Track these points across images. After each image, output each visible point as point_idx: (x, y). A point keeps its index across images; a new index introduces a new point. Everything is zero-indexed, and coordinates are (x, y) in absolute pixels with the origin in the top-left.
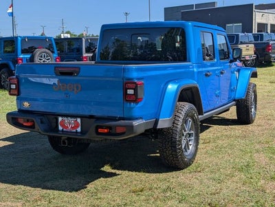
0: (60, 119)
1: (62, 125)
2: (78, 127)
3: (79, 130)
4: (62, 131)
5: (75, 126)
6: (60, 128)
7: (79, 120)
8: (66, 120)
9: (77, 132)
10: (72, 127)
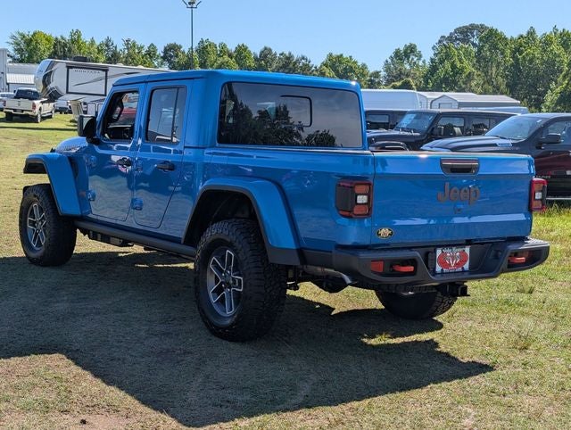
0: (439, 252)
1: (440, 263)
2: (465, 261)
4: (442, 272)
5: (460, 261)
6: (438, 268)
7: (467, 250)
8: (448, 252)
9: (463, 271)
10: (456, 264)
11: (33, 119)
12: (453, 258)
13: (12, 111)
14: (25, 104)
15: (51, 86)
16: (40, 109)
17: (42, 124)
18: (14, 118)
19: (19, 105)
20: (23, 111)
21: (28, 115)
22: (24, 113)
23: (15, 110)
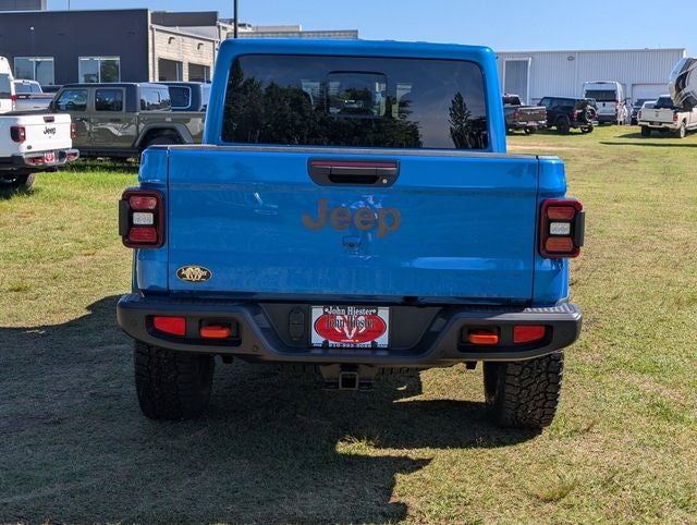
0: (317, 313)
1: (321, 331)
2: (380, 332)
3: (383, 340)
4: (325, 346)
5: (367, 331)
6: (317, 339)
7: (384, 314)
8: (339, 315)
9: (375, 348)
10: (357, 335)
11: (675, 134)
12: (351, 325)
13: (648, 124)
14: (665, 115)
15: (686, 90)
16: (684, 121)
17: (685, 140)
18: (652, 132)
19: (657, 116)
20: (661, 123)
21: (667, 129)
22: (663, 125)
23: (651, 123)
